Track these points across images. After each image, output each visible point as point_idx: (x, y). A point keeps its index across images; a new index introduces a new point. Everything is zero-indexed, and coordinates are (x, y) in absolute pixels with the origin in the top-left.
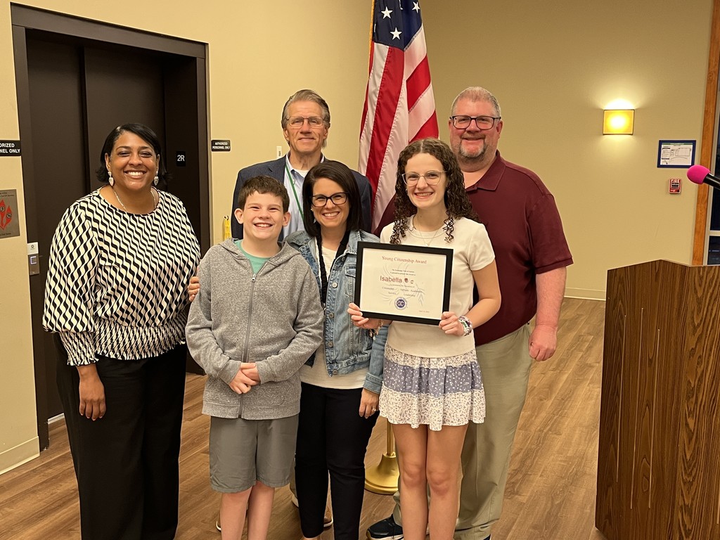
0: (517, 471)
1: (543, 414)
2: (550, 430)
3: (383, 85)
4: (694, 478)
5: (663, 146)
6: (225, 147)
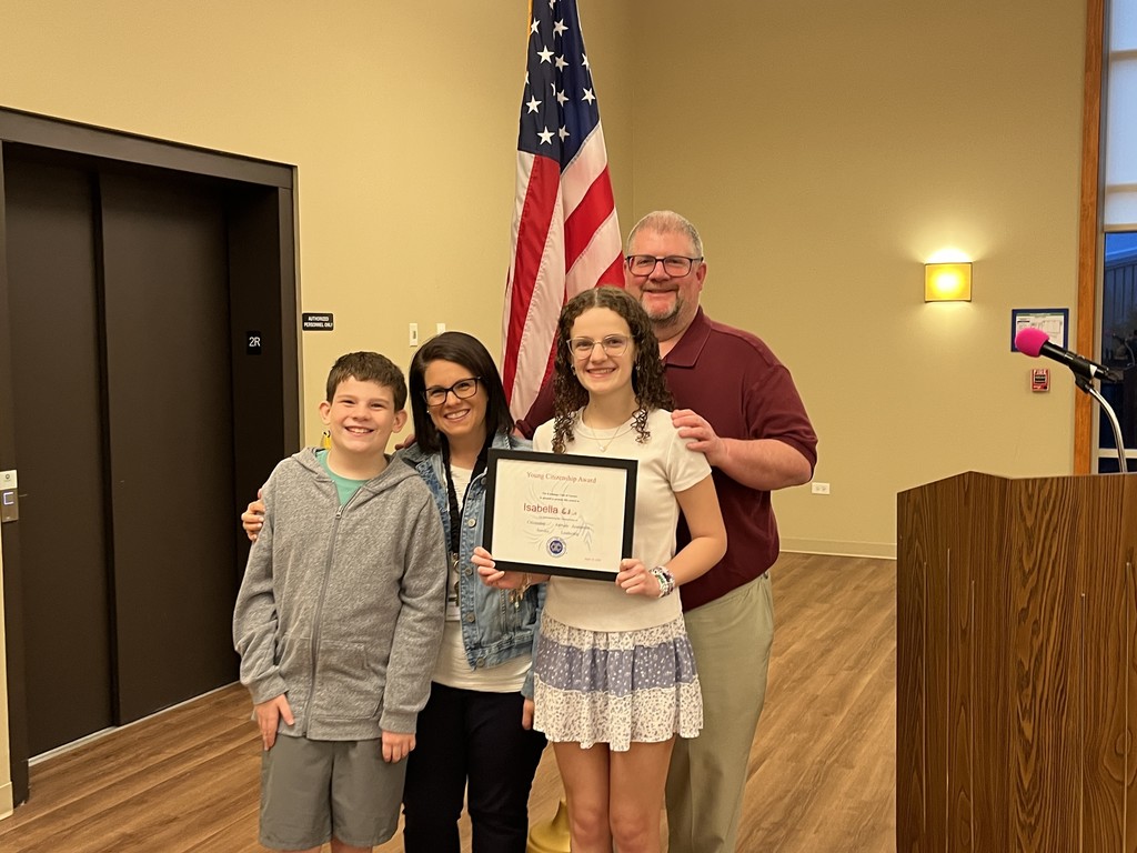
0: (777, 826)
1: (828, 737)
2: (836, 761)
4: (1037, 820)
5: (1018, 319)
6: (326, 322)
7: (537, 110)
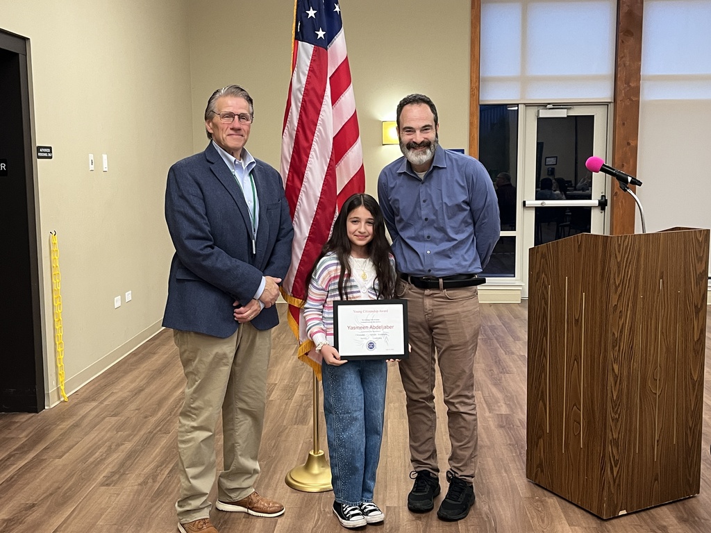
3: (308, 82)
4: (619, 415)
6: (47, 153)
7: (314, 16)
